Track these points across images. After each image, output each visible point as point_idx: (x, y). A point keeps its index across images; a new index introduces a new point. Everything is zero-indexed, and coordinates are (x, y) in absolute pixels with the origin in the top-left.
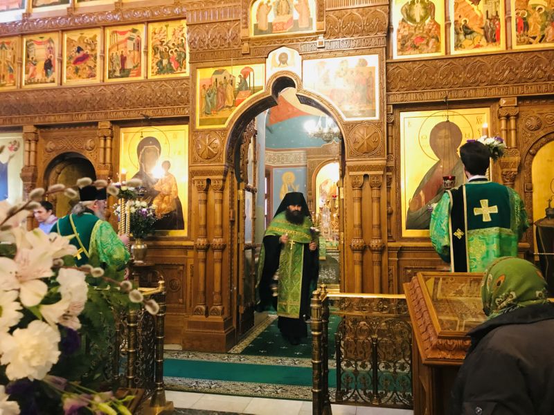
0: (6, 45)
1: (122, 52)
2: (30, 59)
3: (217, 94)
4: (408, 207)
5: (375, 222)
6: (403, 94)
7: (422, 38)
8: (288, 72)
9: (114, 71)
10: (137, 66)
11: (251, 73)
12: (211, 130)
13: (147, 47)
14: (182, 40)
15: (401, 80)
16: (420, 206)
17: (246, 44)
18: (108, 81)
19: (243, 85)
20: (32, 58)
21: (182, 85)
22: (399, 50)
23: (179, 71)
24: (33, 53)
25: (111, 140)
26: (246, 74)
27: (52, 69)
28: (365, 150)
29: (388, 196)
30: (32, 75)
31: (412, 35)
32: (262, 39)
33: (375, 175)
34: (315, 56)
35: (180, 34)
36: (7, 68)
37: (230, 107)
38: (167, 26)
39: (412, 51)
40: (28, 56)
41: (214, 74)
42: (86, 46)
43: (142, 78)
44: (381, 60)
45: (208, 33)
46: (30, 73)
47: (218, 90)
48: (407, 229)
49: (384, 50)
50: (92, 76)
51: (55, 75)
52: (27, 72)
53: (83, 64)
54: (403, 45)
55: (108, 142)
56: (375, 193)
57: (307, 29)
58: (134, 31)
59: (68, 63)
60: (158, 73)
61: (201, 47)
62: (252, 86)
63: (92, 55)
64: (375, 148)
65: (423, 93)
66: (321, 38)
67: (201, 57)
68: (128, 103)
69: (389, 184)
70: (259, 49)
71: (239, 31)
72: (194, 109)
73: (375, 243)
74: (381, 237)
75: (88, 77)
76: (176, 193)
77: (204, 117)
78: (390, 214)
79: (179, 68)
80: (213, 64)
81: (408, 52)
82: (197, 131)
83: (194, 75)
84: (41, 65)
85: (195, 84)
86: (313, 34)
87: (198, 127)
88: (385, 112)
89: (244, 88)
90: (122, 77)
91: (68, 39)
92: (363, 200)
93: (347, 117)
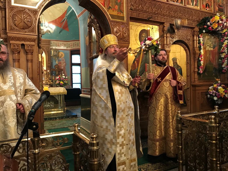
28: (121, 38)
65: (139, 13)
88: (129, 19)
93: (112, 18)
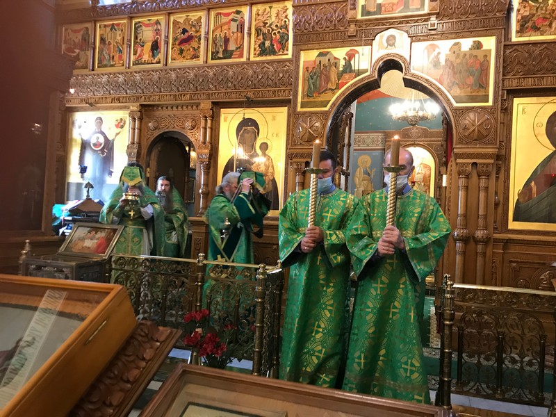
0: (116, 27)
1: (225, 33)
2: (139, 41)
3: (320, 77)
4: (516, 198)
5: (481, 212)
6: (520, 78)
7: (545, 19)
8: (395, 55)
9: (218, 52)
10: (239, 47)
11: (357, 56)
12: (312, 113)
13: (250, 29)
14: (286, 21)
15: (519, 63)
16: (530, 198)
17: (353, 26)
18: (210, 62)
19: (348, 68)
20: (140, 40)
21: (284, 67)
22: (517, 32)
23: (281, 53)
24: (141, 35)
25: (212, 120)
26: (350, 56)
27: (159, 50)
28: (476, 137)
29: (497, 186)
30: (140, 56)
31: (534, 15)
32: (369, 20)
33: (484, 164)
34: (426, 38)
35: (284, 15)
36: (117, 49)
37: (332, 90)
38: (271, 8)
39: (533, 33)
40: (136, 38)
41: (318, 56)
42: (191, 28)
43: (244, 59)
44: (498, 42)
45: (313, 14)
46: (138, 55)
47: (321, 73)
48: (513, 221)
49: (503, 32)
50: (195, 58)
51: (161, 56)
52: (135, 53)
53: (187, 45)
54: (522, 26)
55: (209, 122)
56: (483, 183)
57: (418, 9)
58: (238, 12)
59: (173, 44)
60: (261, 54)
61: (307, 29)
62: (356, 68)
63: (196, 37)
64: (487, 136)
65: (543, 78)
66: (433, 20)
67: (304, 39)
68: (230, 85)
69: (497, 173)
70: (366, 32)
71: (347, 13)
72: (296, 92)
73: (480, 234)
74: (486, 228)
75: (192, 58)
76: (273, 174)
77: (306, 100)
78: (497, 205)
79: (281, 50)
80: (317, 46)
81: (529, 33)
82: (299, 113)
83: (296, 56)
84: (148, 46)
85: (298, 66)
86: (425, 15)
87: (299, 109)
88: (500, 98)
89: (348, 70)
90: (224, 58)
91: (174, 20)
92: (469, 188)
93: (457, 102)
